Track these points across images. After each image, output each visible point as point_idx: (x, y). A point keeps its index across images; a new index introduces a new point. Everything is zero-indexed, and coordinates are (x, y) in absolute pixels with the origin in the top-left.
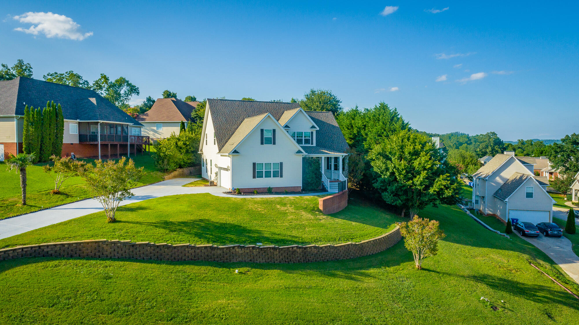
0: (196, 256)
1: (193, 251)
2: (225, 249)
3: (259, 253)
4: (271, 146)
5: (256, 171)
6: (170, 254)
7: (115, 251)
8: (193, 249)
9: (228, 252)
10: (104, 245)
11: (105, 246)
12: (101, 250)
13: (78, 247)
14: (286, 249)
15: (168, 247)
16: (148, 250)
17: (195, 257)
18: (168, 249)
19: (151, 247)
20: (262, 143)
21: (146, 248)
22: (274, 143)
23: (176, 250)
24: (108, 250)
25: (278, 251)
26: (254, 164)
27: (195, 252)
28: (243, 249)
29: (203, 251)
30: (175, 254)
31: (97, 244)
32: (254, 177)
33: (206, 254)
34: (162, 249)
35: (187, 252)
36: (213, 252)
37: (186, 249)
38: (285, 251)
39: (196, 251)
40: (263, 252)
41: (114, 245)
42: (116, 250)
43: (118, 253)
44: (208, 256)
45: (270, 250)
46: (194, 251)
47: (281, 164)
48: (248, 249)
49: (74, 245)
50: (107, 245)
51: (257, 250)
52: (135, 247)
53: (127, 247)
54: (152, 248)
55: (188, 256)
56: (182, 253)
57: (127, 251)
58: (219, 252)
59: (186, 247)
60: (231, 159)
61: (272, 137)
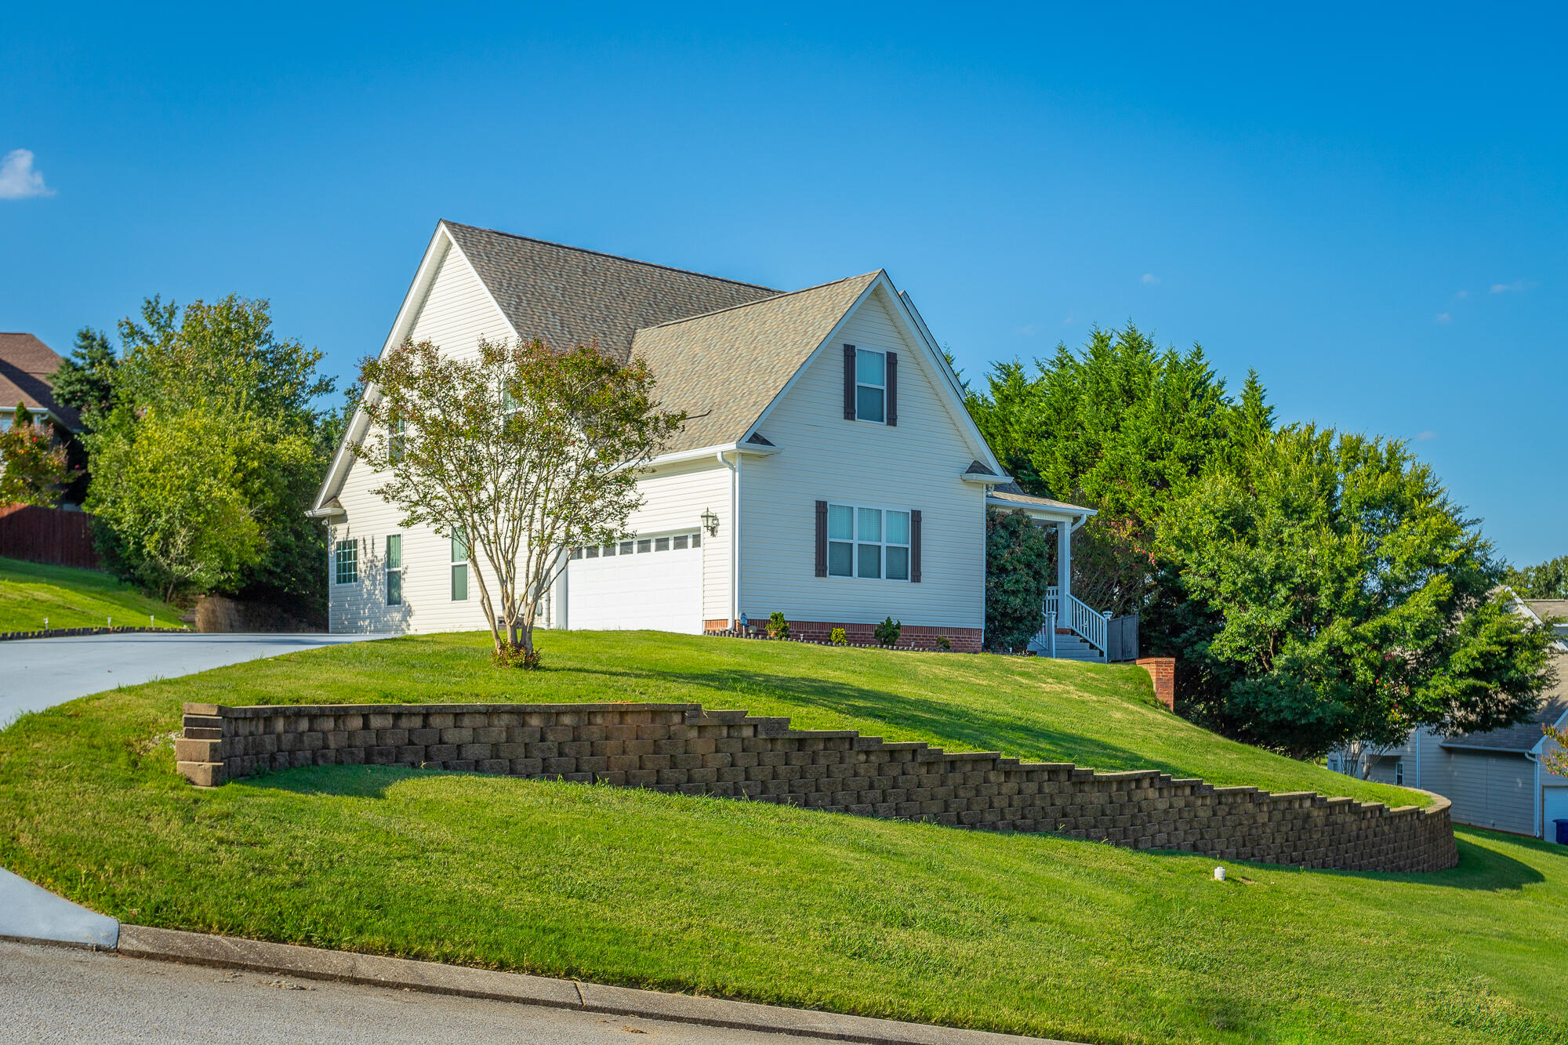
0: (1026, 812)
1: (1013, 784)
2: (1115, 787)
3: (1215, 814)
4: (881, 429)
5: (828, 539)
6: (940, 791)
7: (733, 764)
8: (1013, 779)
9: (1125, 798)
10: (690, 726)
12: (679, 752)
13: (583, 733)
14: (1287, 805)
15: (930, 760)
16: (862, 772)
17: (1024, 817)
19: (869, 754)
20: (849, 414)
21: (852, 759)
22: (892, 421)
23: (957, 777)
24: (708, 757)
25: (1265, 808)
26: (821, 508)
27: (1020, 791)
28: (1166, 793)
29: (1047, 789)
30: (957, 796)
31: (660, 721)
32: (821, 570)
33: (1058, 801)
35: (996, 791)
36: (1078, 799)
37: (993, 777)
38: (1283, 813)
39: (1024, 786)
40: (1227, 809)
41: (730, 737)
42: (737, 761)
43: (747, 778)
45: (1244, 803)
46: (1017, 786)
47: (916, 517)
50: (701, 729)
51: (1208, 801)
52: (808, 751)
55: (1002, 811)
56: (978, 791)
57: (781, 770)
58: (1098, 798)
59: (991, 767)
60: (737, 474)
61: (885, 388)
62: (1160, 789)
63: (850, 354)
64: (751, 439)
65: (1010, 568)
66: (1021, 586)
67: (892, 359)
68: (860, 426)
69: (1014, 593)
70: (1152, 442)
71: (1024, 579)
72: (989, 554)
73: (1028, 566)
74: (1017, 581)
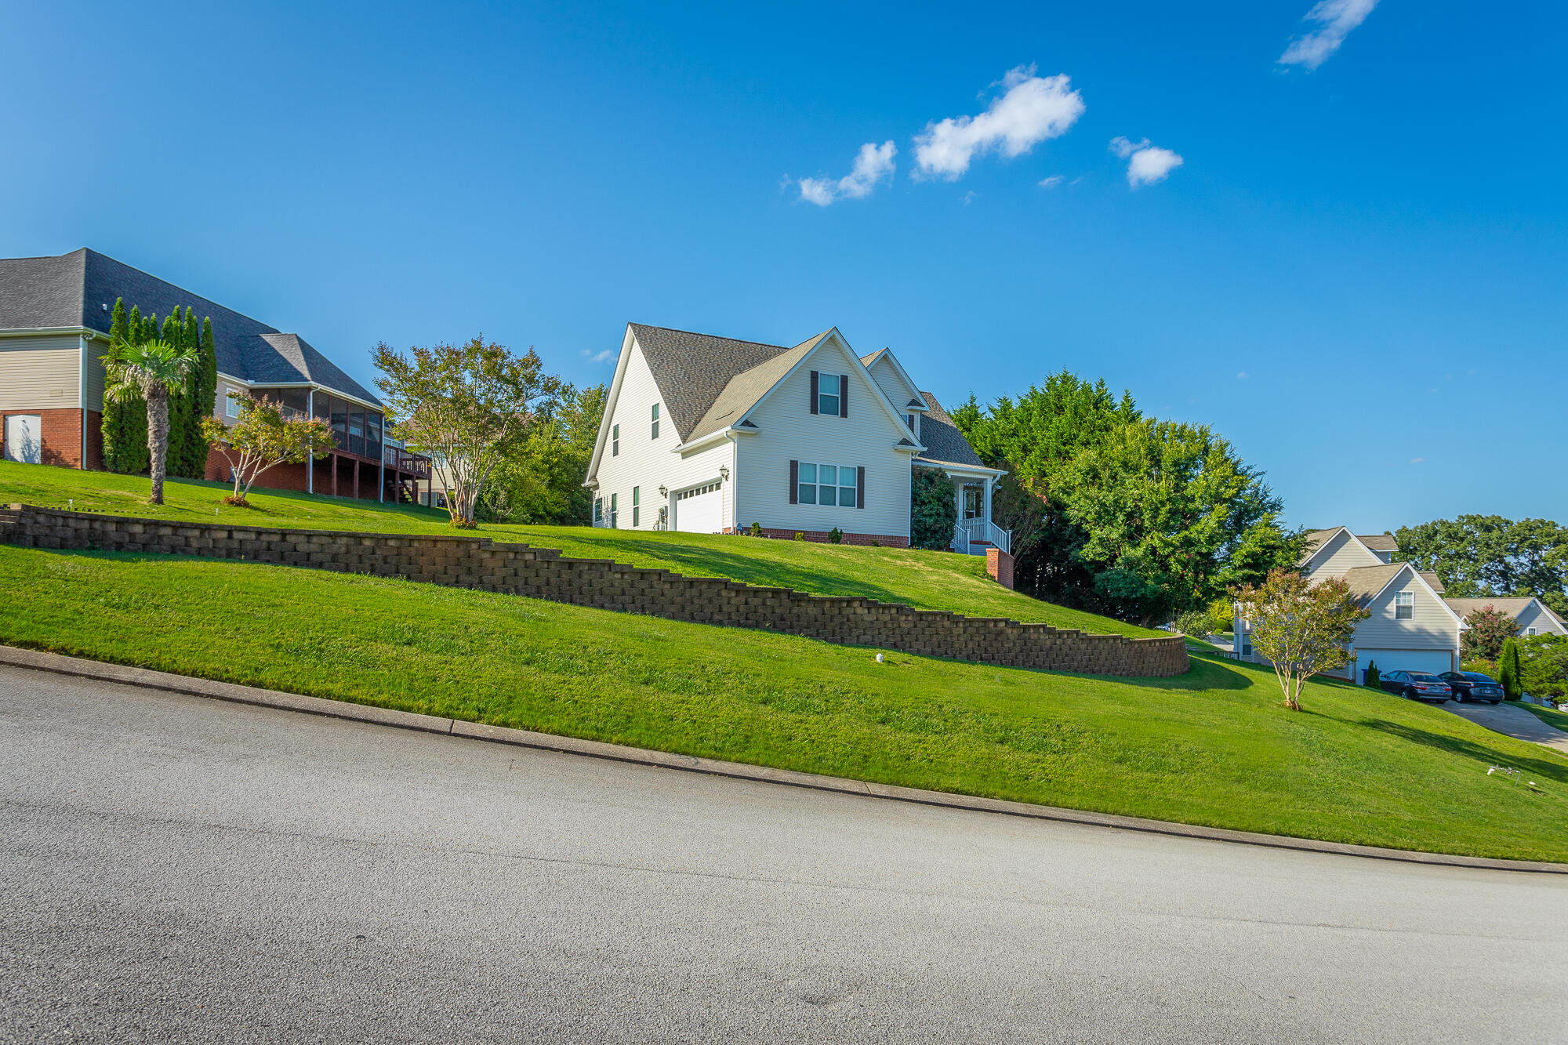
0: (750, 615)
1: (742, 598)
2: (828, 604)
4: (836, 419)
5: (799, 483)
6: (678, 599)
7: (516, 575)
8: (741, 595)
9: (837, 612)
10: (485, 551)
11: (487, 555)
12: (474, 566)
13: (404, 551)
15: (673, 579)
16: (616, 584)
17: (748, 619)
18: (671, 588)
19: (623, 574)
20: (814, 410)
21: (609, 576)
22: (844, 414)
23: (695, 591)
24: (496, 570)
25: (961, 625)
26: (794, 465)
27: (746, 603)
28: (873, 611)
30: (692, 603)
31: (462, 547)
32: (793, 500)
33: (778, 611)
34: (655, 584)
35: (726, 601)
36: (795, 610)
37: (724, 593)
38: (978, 628)
39: (750, 600)
40: (926, 624)
41: (515, 558)
42: (519, 573)
43: (526, 583)
44: (783, 619)
45: (942, 620)
46: (744, 600)
47: (861, 471)
48: (887, 611)
49: (392, 543)
50: (493, 553)
51: (910, 618)
52: (576, 570)
53: (553, 566)
54: (626, 577)
55: (730, 614)
56: (710, 601)
57: (553, 580)
58: (812, 610)
59: (723, 586)
60: (737, 444)
61: (839, 395)
62: (869, 609)
63: (814, 376)
64: (742, 425)
65: (927, 501)
66: (933, 512)
67: (844, 380)
68: (822, 418)
69: (930, 515)
71: (935, 507)
72: (913, 492)
74: (931, 509)
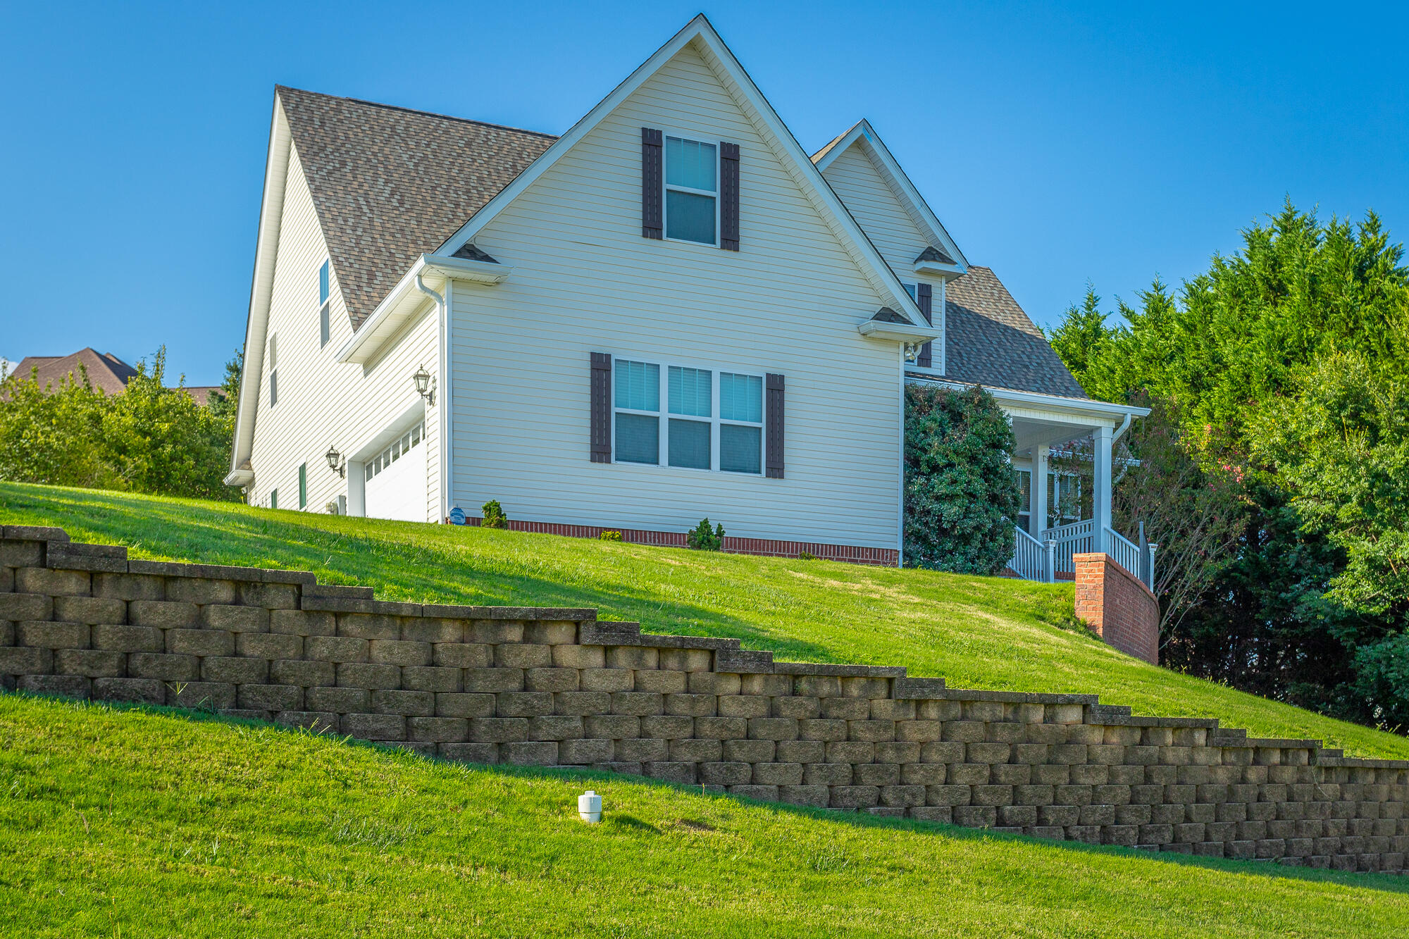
0: (137, 661)
1: (109, 601)
2: (449, 632)
3: (774, 713)
4: (709, 254)
5: (614, 410)
8: (107, 589)
9: (482, 658)
14: (1001, 712)
17: (126, 673)
20: (651, 229)
22: (731, 241)
25: (933, 712)
26: (600, 365)
27: (128, 619)
28: (622, 658)
29: (215, 618)
32: (600, 453)
33: (253, 649)
35: (38, 608)
36: (322, 648)
37: (33, 580)
38: (990, 726)
39: (139, 608)
40: (812, 705)
44: (271, 679)
45: (867, 696)
46: (116, 607)
47: (776, 385)
48: (672, 662)
51: (756, 685)
55: (53, 654)
59: (32, 556)
60: (446, 307)
61: (717, 194)
62: (607, 650)
63: (652, 141)
64: (458, 254)
65: (942, 462)
66: (958, 489)
67: (730, 155)
68: (674, 249)
69: (951, 498)
70: (1290, 341)
71: (963, 478)
72: (908, 443)
73: (973, 459)
74: (954, 482)
